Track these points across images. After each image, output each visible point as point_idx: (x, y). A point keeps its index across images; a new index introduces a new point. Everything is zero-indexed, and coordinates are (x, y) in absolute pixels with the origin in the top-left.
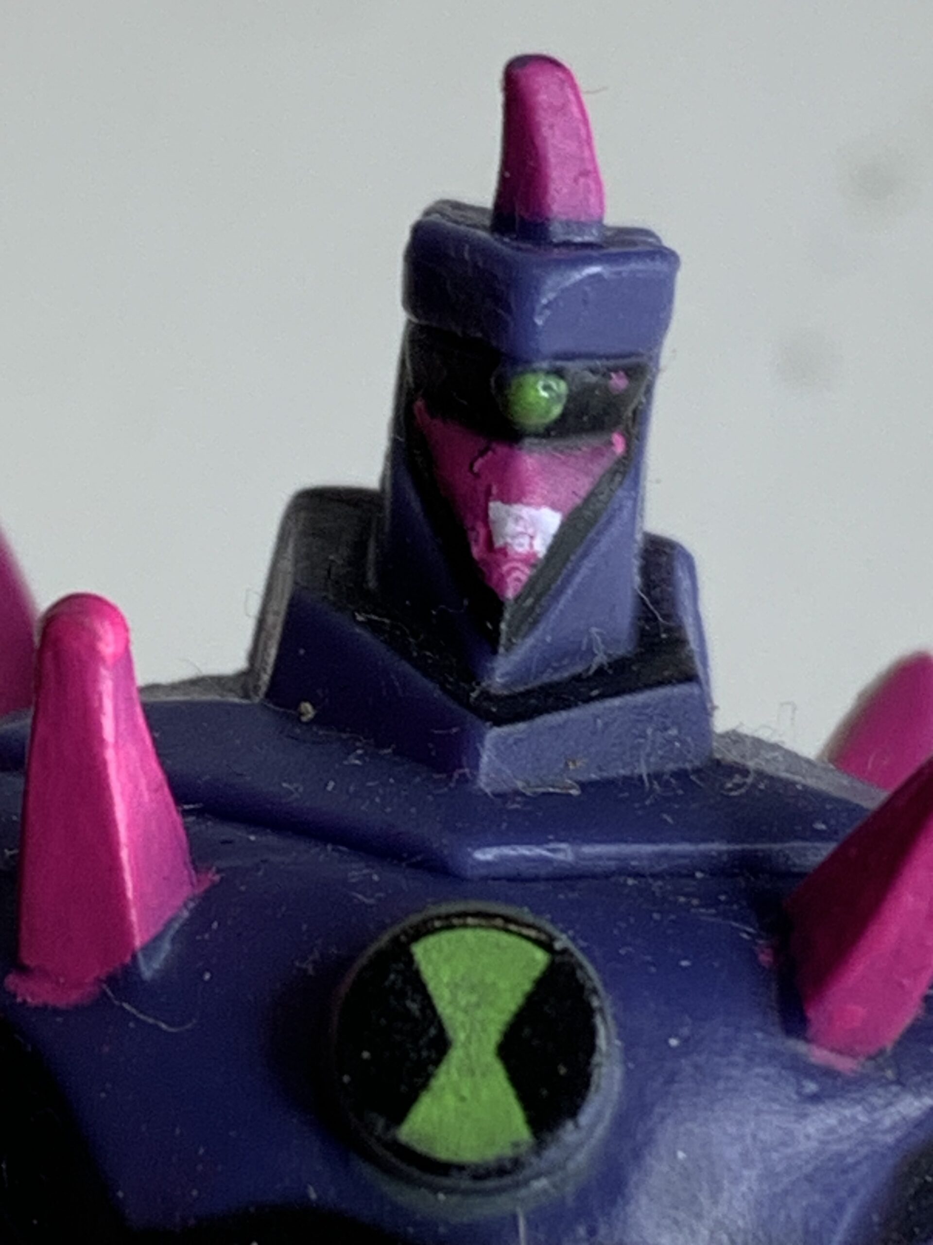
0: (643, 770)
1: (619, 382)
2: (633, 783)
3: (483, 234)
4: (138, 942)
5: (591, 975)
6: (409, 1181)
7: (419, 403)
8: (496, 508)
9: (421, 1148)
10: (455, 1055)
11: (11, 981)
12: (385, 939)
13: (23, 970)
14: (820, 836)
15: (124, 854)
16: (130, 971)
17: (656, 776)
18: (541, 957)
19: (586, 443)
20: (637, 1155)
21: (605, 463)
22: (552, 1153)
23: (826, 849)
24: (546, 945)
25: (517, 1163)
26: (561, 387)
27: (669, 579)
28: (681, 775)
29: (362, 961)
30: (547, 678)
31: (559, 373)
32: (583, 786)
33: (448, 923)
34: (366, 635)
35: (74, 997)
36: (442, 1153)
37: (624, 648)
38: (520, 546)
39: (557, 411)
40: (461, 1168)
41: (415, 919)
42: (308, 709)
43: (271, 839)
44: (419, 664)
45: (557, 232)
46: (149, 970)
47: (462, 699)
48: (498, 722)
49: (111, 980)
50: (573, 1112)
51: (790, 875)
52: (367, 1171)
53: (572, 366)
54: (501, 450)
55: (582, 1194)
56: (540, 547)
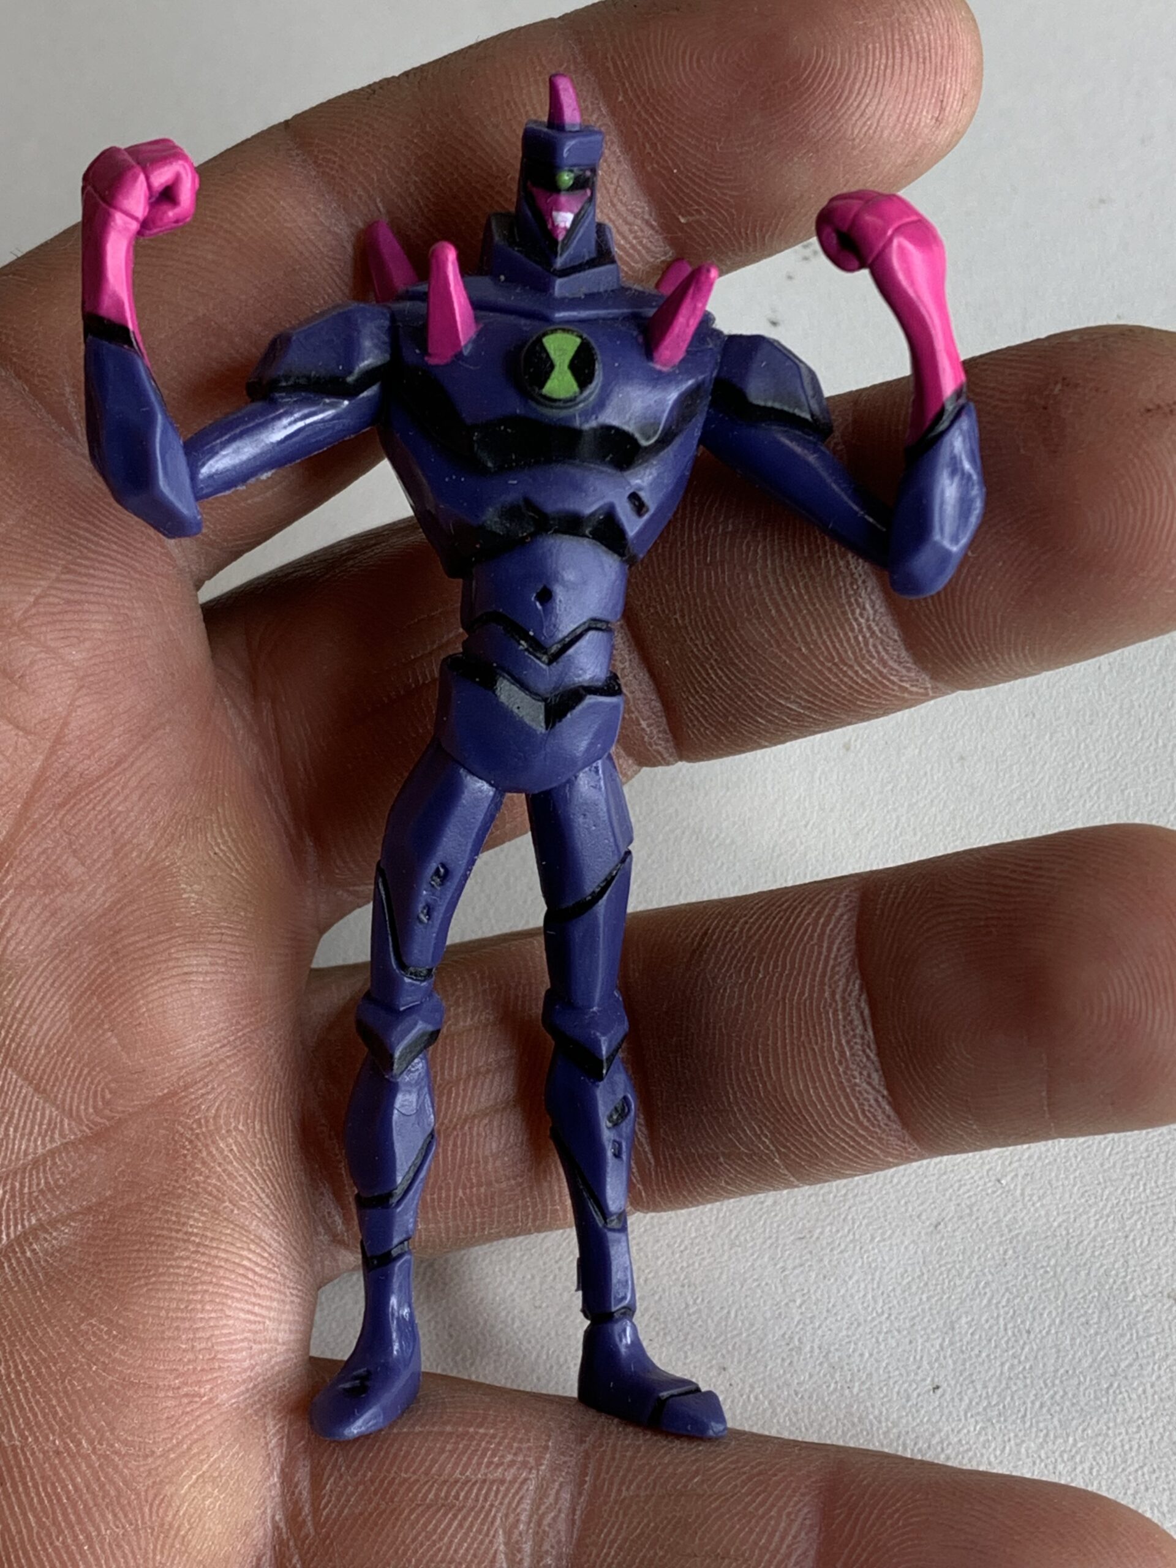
0: (602, 290)
1: (588, 173)
2: (599, 293)
3: (546, 130)
4: (463, 344)
5: (593, 344)
6: (546, 406)
7: (529, 183)
8: (554, 214)
9: (549, 395)
10: (557, 369)
11: (426, 358)
12: (534, 338)
13: (429, 355)
14: (653, 307)
15: (458, 318)
16: (461, 353)
17: (606, 291)
18: (578, 341)
19: (579, 193)
20: (608, 395)
21: (585, 198)
22: (586, 393)
23: (654, 310)
24: (581, 337)
25: (576, 397)
26: (572, 175)
27: (605, 235)
28: (612, 291)
29: (529, 344)
30: (572, 264)
31: (572, 171)
32: (586, 295)
33: (554, 331)
34: (519, 254)
35: (445, 361)
36: (555, 396)
37: (594, 255)
38: (562, 225)
39: (571, 183)
40: (560, 400)
41: (542, 332)
42: (502, 278)
43: (498, 314)
44: (536, 262)
45: (568, 128)
46: (466, 353)
47: (549, 271)
48: (560, 276)
49: (456, 356)
50: (591, 382)
51: (646, 318)
52: (534, 405)
53: (575, 169)
54: (554, 196)
55: (593, 408)
56: (568, 225)
